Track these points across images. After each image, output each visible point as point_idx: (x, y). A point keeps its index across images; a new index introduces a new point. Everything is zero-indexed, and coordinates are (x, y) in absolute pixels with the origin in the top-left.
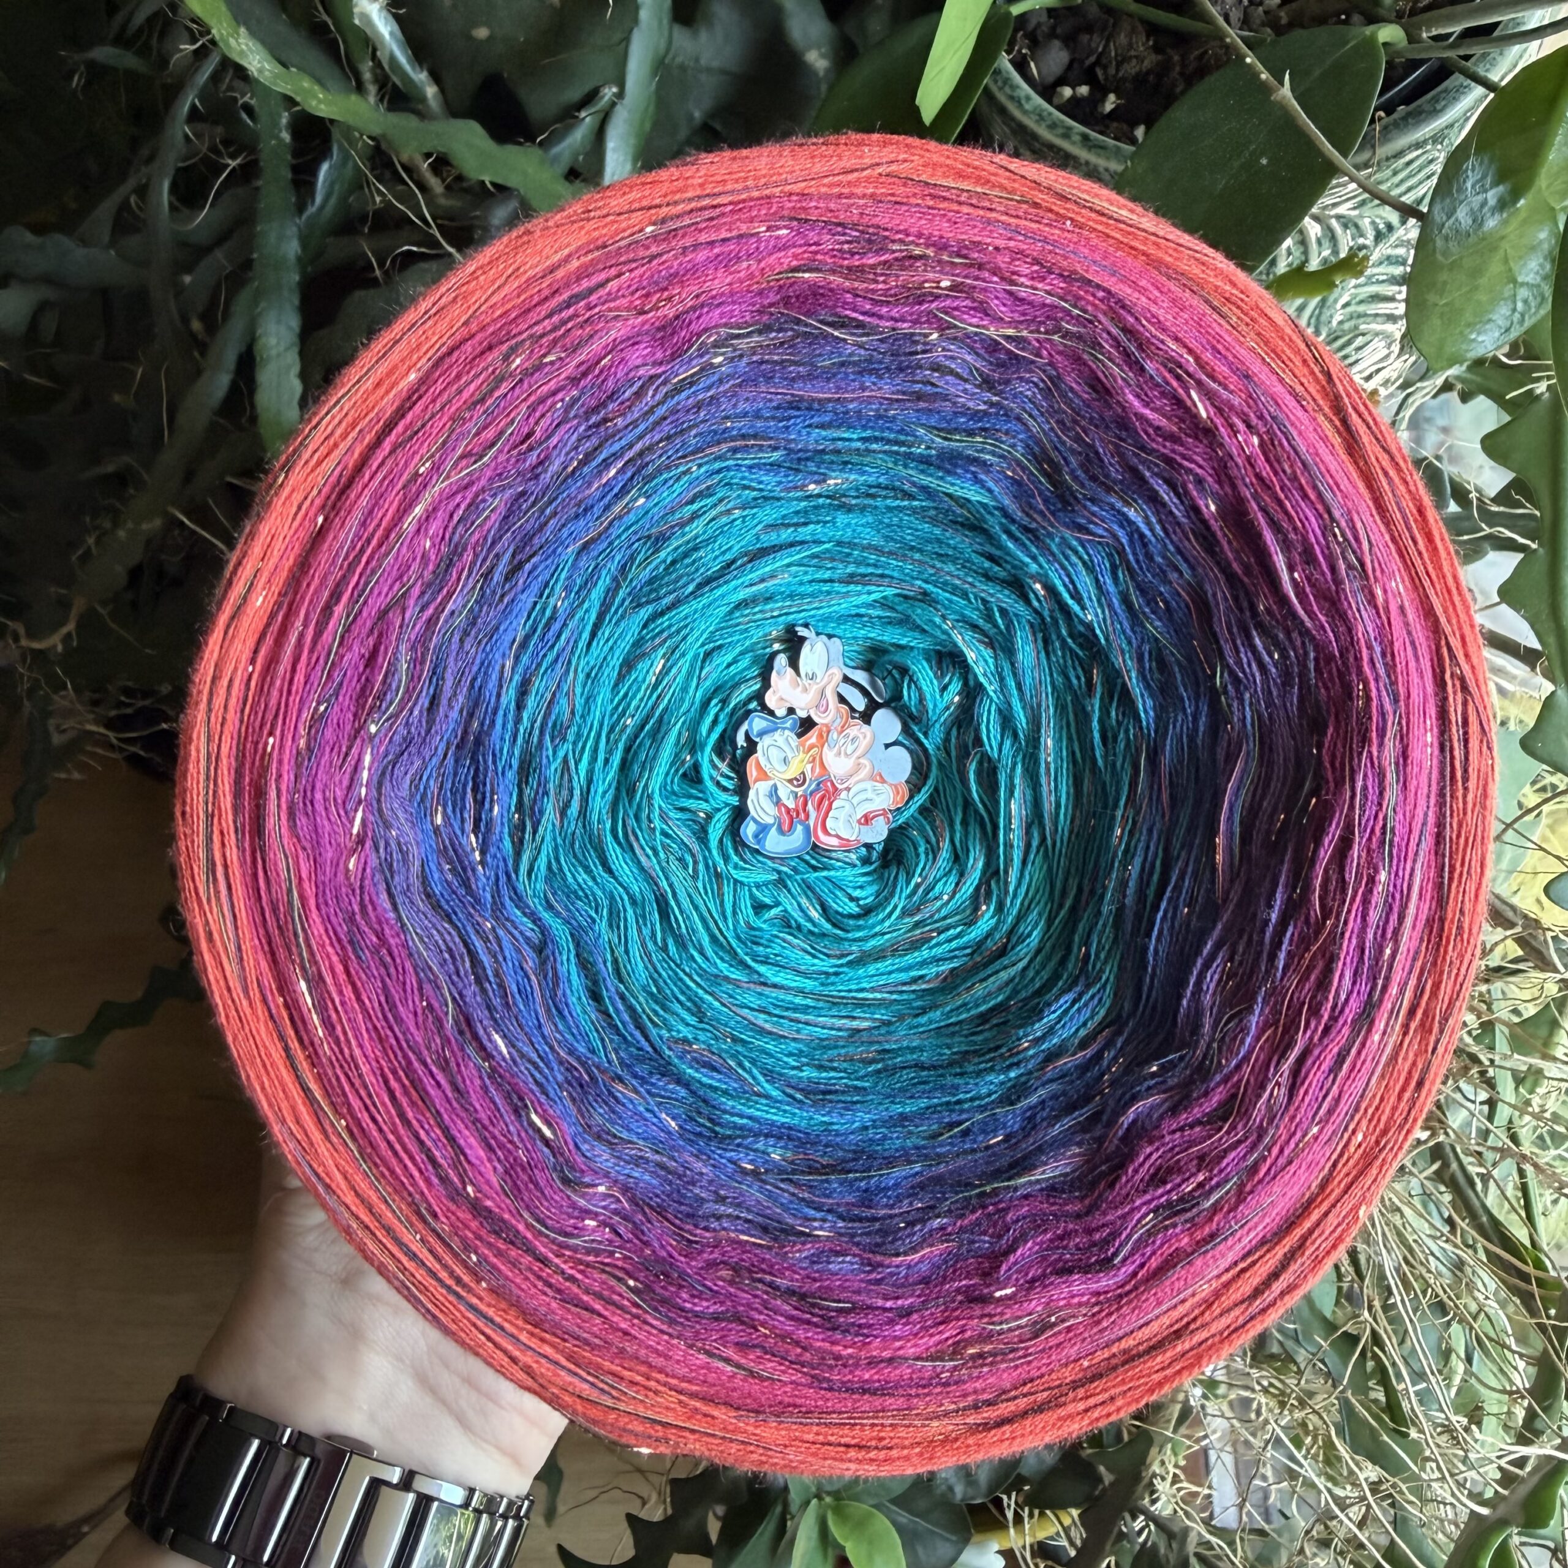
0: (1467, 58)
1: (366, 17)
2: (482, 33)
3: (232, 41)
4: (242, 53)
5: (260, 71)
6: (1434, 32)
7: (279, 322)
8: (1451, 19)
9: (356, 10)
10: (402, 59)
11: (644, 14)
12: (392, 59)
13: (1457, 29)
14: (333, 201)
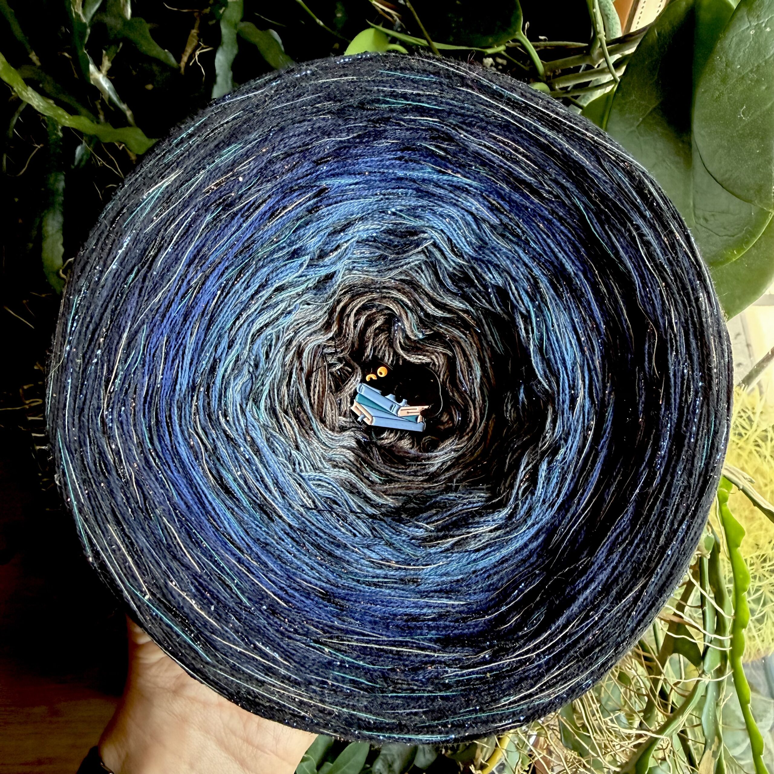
0: (576, 97)
1: (97, 81)
2: (150, 87)
3: (24, 93)
4: (29, 98)
5: (38, 106)
6: (561, 86)
7: (53, 219)
8: (568, 80)
9: (92, 77)
10: (115, 98)
11: (219, 79)
12: (110, 99)
13: (571, 84)
14: (83, 163)
